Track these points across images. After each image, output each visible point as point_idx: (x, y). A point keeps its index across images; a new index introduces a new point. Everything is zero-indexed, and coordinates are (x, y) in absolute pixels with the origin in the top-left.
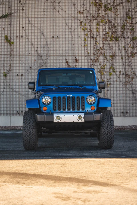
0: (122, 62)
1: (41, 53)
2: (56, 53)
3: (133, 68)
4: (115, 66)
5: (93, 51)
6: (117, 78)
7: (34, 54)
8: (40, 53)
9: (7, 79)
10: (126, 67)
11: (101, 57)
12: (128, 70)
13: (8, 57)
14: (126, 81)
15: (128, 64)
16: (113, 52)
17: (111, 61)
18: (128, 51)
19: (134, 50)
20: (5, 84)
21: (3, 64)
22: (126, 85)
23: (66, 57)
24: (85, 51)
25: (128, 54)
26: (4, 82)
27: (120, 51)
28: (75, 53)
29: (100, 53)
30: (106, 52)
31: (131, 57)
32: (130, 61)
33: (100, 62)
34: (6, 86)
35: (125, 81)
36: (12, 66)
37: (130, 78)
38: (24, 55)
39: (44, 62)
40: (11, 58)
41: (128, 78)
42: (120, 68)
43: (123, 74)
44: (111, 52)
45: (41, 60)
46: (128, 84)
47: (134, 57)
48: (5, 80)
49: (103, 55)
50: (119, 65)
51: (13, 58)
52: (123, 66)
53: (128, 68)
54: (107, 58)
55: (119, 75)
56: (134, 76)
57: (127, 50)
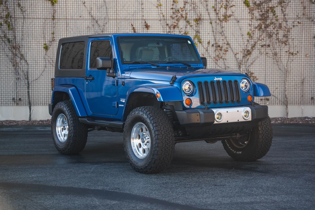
0: (211, 28)
1: (97, 16)
2: (118, 16)
3: (226, 37)
4: (201, 35)
5: (170, 13)
6: (204, 51)
7: (86, 18)
8: (95, 16)
9: (49, 53)
10: (216, 35)
11: (182, 22)
12: (220, 39)
13: (50, 21)
14: (217, 55)
15: (220, 31)
16: (199, 14)
17: (196, 27)
18: (219, 13)
19: (228, 11)
20: (46, 60)
21: (42, 32)
22: (217, 61)
23: (132, 22)
24: (159, 14)
25: (219, 17)
26: (45, 57)
27: (208, 13)
28: (145, 16)
29: (180, 16)
30: (188, 14)
31: (224, 22)
32: (222, 27)
33: (180, 28)
34: (47, 63)
35: (215, 55)
36: (55, 34)
37: (223, 51)
38: (73, 19)
39: (101, 28)
40: (54, 23)
41: (220, 51)
42: (209, 37)
43: (213, 45)
44: (195, 15)
45: (97, 26)
46: (219, 59)
47: (228, 22)
48: (46, 54)
49: (185, 18)
50: (207, 32)
51: (57, 24)
52: (213, 34)
53: (219, 36)
54: (189, 23)
55: (206, 47)
56: (227, 48)
57: (217, 11)
